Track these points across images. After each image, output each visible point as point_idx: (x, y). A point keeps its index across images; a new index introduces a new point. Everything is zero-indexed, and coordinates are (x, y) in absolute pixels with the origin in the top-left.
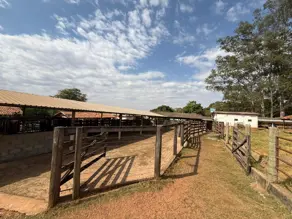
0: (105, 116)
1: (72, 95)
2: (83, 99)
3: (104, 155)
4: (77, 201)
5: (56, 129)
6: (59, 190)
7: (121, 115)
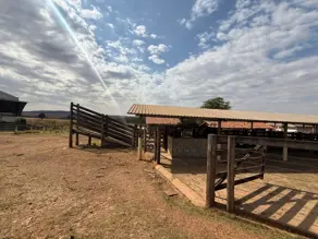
0: (256, 126)
1: (216, 104)
2: (226, 107)
3: (261, 177)
4: (233, 216)
5: (210, 136)
6: (214, 195)
7: (285, 124)
